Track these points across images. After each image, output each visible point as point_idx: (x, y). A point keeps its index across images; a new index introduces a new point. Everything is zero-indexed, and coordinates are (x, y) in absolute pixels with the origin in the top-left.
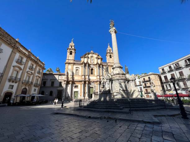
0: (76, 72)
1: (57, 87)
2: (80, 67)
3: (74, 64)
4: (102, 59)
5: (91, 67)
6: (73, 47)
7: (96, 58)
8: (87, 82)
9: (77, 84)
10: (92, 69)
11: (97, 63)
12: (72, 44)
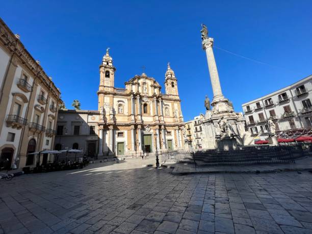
0: (119, 109)
1: (87, 136)
2: (125, 100)
3: (115, 94)
4: (160, 88)
5: (143, 101)
6: (110, 64)
7: (152, 86)
8: (139, 127)
9: (121, 130)
10: (145, 105)
11: (154, 95)
12: (107, 57)
